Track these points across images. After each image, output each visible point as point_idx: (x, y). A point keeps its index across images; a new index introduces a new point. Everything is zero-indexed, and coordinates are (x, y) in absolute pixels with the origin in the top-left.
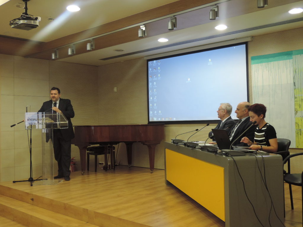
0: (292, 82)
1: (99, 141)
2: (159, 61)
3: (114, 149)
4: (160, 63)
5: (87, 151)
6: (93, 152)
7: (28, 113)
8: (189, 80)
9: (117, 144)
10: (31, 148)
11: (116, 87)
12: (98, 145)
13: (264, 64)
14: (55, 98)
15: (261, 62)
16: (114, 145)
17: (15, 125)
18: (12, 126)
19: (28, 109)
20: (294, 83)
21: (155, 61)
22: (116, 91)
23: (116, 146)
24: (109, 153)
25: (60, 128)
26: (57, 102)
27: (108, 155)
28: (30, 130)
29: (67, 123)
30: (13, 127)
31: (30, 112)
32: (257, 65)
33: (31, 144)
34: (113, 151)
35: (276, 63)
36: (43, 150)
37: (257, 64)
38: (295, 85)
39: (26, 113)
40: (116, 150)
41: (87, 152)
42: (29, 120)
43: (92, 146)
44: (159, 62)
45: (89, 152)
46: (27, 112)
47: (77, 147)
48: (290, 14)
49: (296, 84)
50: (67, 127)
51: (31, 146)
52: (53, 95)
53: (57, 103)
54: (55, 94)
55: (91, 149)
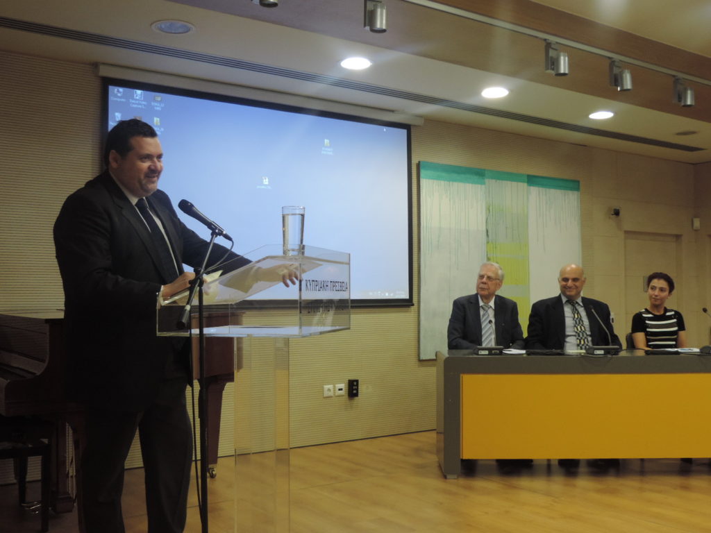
0: (484, 229)
2: (159, 99)
4: (163, 105)
8: (266, 182)
13: (442, 182)
15: (438, 178)
20: (487, 231)
21: (139, 92)
32: (431, 181)
35: (461, 185)
37: (432, 179)
38: (487, 235)
44: (155, 101)
48: (484, 98)
49: (490, 234)
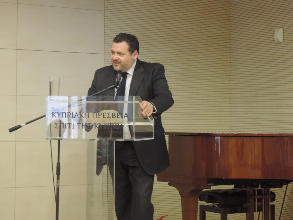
1: (234, 175)
3: (273, 199)
5: (201, 200)
6: (216, 205)
7: (55, 97)
9: (281, 186)
10: (58, 189)
11: (281, 30)
12: (232, 187)
14: (119, 63)
16: (272, 190)
17: (19, 127)
18: (11, 130)
19: (55, 87)
22: (281, 40)
23: (279, 192)
24: (260, 210)
25: (135, 140)
26: (128, 72)
27: (256, 214)
28: (57, 141)
29: (151, 126)
30: (14, 132)
31: (58, 95)
33: (58, 178)
34: (271, 203)
36: (90, 194)
39: (49, 98)
40: (277, 203)
41: (200, 203)
42: (56, 115)
43: (214, 188)
45: (204, 203)
46: (50, 94)
47: (174, 191)
50: (152, 137)
51: (58, 185)
52: (116, 57)
53: (127, 74)
54: (119, 53)
55: (212, 197)
